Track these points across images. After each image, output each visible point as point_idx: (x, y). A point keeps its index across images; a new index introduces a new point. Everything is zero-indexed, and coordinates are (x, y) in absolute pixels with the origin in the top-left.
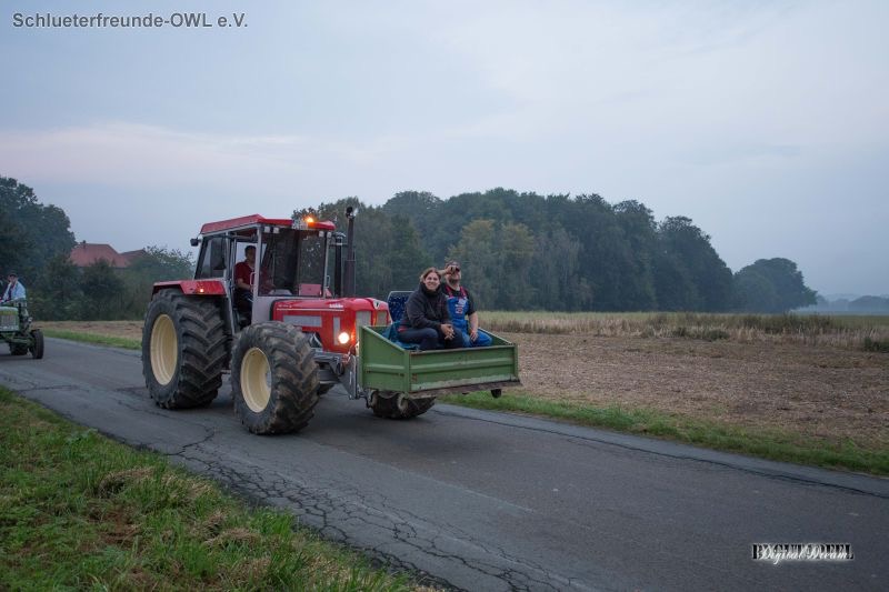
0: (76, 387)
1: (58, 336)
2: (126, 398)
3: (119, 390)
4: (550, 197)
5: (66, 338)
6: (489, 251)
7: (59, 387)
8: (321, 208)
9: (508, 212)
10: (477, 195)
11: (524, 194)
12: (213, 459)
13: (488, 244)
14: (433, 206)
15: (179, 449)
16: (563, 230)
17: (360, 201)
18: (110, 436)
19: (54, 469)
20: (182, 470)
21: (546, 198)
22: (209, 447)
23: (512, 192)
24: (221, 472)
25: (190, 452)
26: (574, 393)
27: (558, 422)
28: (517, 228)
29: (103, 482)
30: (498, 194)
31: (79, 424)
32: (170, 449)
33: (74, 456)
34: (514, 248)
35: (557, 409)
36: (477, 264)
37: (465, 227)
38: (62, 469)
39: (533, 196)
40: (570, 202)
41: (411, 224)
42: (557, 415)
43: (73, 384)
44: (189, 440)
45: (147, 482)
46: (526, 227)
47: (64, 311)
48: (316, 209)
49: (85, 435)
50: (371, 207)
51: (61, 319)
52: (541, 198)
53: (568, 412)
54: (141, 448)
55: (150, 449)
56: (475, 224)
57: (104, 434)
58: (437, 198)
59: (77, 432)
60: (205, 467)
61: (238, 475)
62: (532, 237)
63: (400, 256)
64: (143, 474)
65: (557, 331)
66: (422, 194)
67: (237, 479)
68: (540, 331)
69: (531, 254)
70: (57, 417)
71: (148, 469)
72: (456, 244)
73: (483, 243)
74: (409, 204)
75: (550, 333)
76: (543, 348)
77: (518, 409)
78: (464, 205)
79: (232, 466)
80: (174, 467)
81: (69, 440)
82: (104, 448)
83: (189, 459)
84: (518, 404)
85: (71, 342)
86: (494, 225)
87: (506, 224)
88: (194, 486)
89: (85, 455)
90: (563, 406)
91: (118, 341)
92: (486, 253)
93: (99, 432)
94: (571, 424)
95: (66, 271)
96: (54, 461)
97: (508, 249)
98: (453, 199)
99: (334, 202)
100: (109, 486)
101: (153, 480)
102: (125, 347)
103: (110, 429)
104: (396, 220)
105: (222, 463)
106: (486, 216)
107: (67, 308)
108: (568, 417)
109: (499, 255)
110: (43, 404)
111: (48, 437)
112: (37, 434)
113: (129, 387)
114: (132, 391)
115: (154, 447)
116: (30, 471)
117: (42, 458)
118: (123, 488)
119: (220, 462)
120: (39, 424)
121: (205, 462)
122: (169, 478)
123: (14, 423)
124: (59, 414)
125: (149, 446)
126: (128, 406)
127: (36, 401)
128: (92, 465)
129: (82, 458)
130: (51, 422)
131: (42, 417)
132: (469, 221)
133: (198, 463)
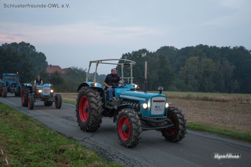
0: (48, 116)
2: (65, 121)
3: (62, 117)
4: (222, 48)
6: (196, 69)
7: (43, 116)
9: (205, 54)
10: (192, 47)
11: (211, 47)
12: (94, 143)
13: (196, 66)
14: (175, 51)
15: (82, 139)
16: (227, 60)
17: (147, 50)
18: (60, 133)
19: (42, 144)
20: (84, 147)
21: (220, 48)
22: (92, 139)
23: (206, 46)
24: (97, 148)
25: (86, 140)
26: (230, 126)
27: (223, 137)
28: (208, 60)
29: (58, 149)
31: (50, 129)
32: (80, 139)
33: (49, 139)
34: (207, 68)
35: (223, 132)
36: (192, 74)
37: (187, 60)
38: (45, 144)
39: (215, 47)
40: (231, 49)
41: (166, 59)
42: (223, 134)
43: (47, 114)
44: (86, 136)
45: (73, 150)
46: (212, 59)
48: (131, 53)
49: (52, 133)
50: (151, 52)
52: (218, 48)
53: (227, 133)
54: (70, 138)
55: (73, 139)
56: (191, 58)
57: (58, 132)
58: (177, 49)
59: (49, 132)
60: (92, 146)
61: (103, 150)
62: (214, 63)
63: (162, 70)
64: (71, 147)
65: (224, 101)
66: (171, 47)
67: (102, 151)
68: (217, 101)
69: (214, 70)
70: (43, 126)
71: (73, 145)
72: (183, 66)
73: (194, 66)
74: (165, 50)
75: (221, 102)
76: (217, 108)
77: (207, 131)
78: (187, 51)
79: (101, 146)
80: (81, 145)
81: (47, 134)
82: (59, 137)
83: (86, 143)
84: (207, 129)
86: (198, 59)
87: (204, 58)
88: (88, 152)
89: (52, 139)
90: (225, 131)
92: (195, 69)
93: (56, 132)
94: (228, 138)
95: (45, 75)
96: (43, 141)
97: (204, 68)
98: (183, 49)
99: (138, 51)
100: (60, 151)
101: (75, 149)
103: (60, 131)
104: (160, 57)
105: (97, 145)
106: (195, 55)
108: (227, 135)
109: (200, 71)
110: (38, 121)
111: (41, 133)
112: (37, 131)
113: (65, 116)
114: (67, 118)
115: (74, 138)
116: (35, 144)
117: (39, 140)
118: (65, 151)
119: (96, 145)
120: (38, 128)
121: (91, 144)
122: (80, 149)
123: (30, 127)
124: (44, 125)
125: (73, 138)
126: (65, 123)
127: (36, 120)
128: (55, 143)
129: (51, 141)
130: (41, 127)
131: (38, 125)
132: (189, 57)
133: (89, 144)
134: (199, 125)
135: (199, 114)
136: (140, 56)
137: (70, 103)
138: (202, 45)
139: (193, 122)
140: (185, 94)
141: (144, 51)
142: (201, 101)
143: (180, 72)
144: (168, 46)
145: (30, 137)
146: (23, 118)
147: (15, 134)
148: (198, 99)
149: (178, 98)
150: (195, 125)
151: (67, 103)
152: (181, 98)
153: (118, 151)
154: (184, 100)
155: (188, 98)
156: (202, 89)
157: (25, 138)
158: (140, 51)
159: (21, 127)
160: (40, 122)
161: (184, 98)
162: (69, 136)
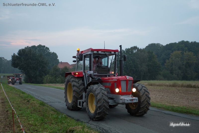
0: (60, 102)
1: (55, 88)
5: (57, 88)
7: (56, 102)
8: (126, 50)
9: (186, 48)
10: (175, 43)
11: (192, 42)
13: (179, 59)
14: (161, 47)
17: (137, 47)
18: (69, 116)
19: (56, 125)
20: (89, 128)
23: (187, 42)
24: (100, 129)
25: (91, 122)
28: (189, 53)
29: (69, 130)
30: (183, 42)
31: (61, 113)
32: (85, 121)
33: (61, 122)
34: (189, 60)
36: (175, 65)
37: (171, 54)
38: (58, 125)
39: (195, 43)
41: (154, 54)
43: (59, 101)
45: (80, 130)
46: (193, 53)
47: (56, 81)
48: (124, 50)
49: (63, 116)
50: (141, 49)
51: (56, 83)
52: (198, 43)
54: (78, 120)
56: (175, 52)
57: (68, 116)
58: (162, 45)
59: (61, 115)
60: (95, 127)
61: (105, 130)
62: (195, 56)
63: (150, 63)
66: (157, 44)
69: (195, 62)
71: (80, 127)
72: (168, 59)
73: (177, 59)
74: (152, 47)
77: (193, 114)
78: (171, 47)
80: (87, 126)
81: (59, 117)
82: (68, 120)
84: (193, 112)
85: (59, 90)
86: (181, 53)
87: (186, 52)
89: (63, 121)
92: (179, 62)
93: (67, 115)
95: (57, 70)
96: (56, 123)
97: (186, 60)
98: (167, 45)
99: (130, 48)
101: (82, 130)
104: (149, 52)
105: (100, 126)
106: (178, 50)
107: (57, 80)
109: (183, 62)
110: (52, 107)
111: (54, 116)
112: (51, 115)
115: (81, 120)
116: (50, 125)
117: (53, 122)
118: (74, 132)
120: (52, 112)
122: (86, 130)
123: (46, 112)
124: (56, 110)
125: (80, 120)
127: (51, 106)
128: (66, 125)
129: (63, 123)
130: (55, 112)
131: (52, 110)
132: (173, 52)
134: (186, 109)
135: (184, 99)
136: (132, 52)
138: (184, 41)
139: (180, 106)
140: (171, 82)
141: (135, 48)
142: (185, 88)
143: (165, 64)
144: (155, 44)
145: (46, 119)
146: (41, 104)
147: (35, 118)
148: (182, 86)
149: (165, 86)
150: (182, 108)
152: (167, 86)
154: (170, 87)
155: (174, 86)
156: (185, 78)
157: (42, 120)
158: (132, 48)
159: (39, 111)
160: (54, 108)
161: (170, 86)
162: (77, 119)
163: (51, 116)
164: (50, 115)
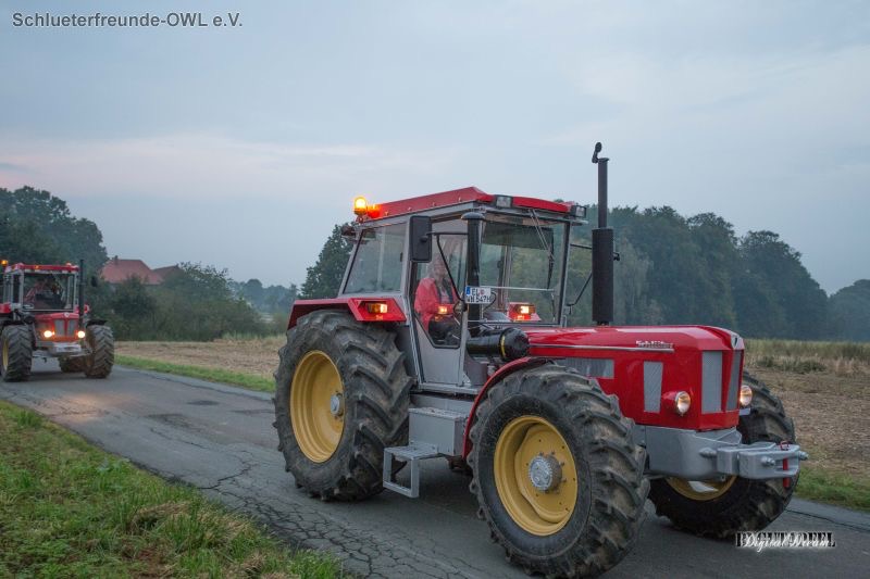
0: (106, 413)
2: (159, 426)
3: (150, 416)
7: (87, 412)
12: (250, 494)
15: (214, 483)
18: (141, 466)
19: (84, 502)
20: (219, 506)
24: (258, 509)
25: (225, 486)
29: (136, 517)
31: (110, 453)
32: (205, 483)
33: (105, 487)
38: (94, 502)
43: (103, 408)
44: (224, 474)
45: (181, 518)
49: (115, 465)
54: (174, 480)
55: (184, 482)
57: (135, 463)
59: (107, 462)
60: (242, 503)
61: (277, 513)
64: (177, 510)
67: (275, 517)
70: (87, 444)
71: (182, 504)
79: (268, 502)
80: (209, 502)
81: (100, 469)
82: (138, 478)
83: (223, 493)
88: (231, 524)
89: (116, 486)
91: (150, 363)
93: (130, 462)
96: (86, 493)
100: (141, 522)
101: (188, 517)
102: (157, 370)
103: (142, 458)
105: (260, 499)
110: (73, 430)
111: (78, 466)
112: (67, 463)
113: (160, 413)
114: (164, 418)
115: (188, 480)
116: (61, 502)
117: (73, 489)
118: (156, 524)
119: (258, 499)
120: (70, 452)
121: (240, 498)
122: (204, 515)
123: (44, 450)
124: (90, 442)
125: (183, 478)
126: (160, 434)
127: (67, 427)
128: (124, 499)
129: (114, 490)
130: (81, 449)
131: (72, 444)
133: (235, 498)
137: (176, 373)
145: (43, 481)
146: (23, 422)
151: (168, 372)
153: (325, 515)
157: (27, 484)
159: (16, 450)
160: (78, 434)
162: (170, 475)
163: (64, 466)
164: (63, 461)
